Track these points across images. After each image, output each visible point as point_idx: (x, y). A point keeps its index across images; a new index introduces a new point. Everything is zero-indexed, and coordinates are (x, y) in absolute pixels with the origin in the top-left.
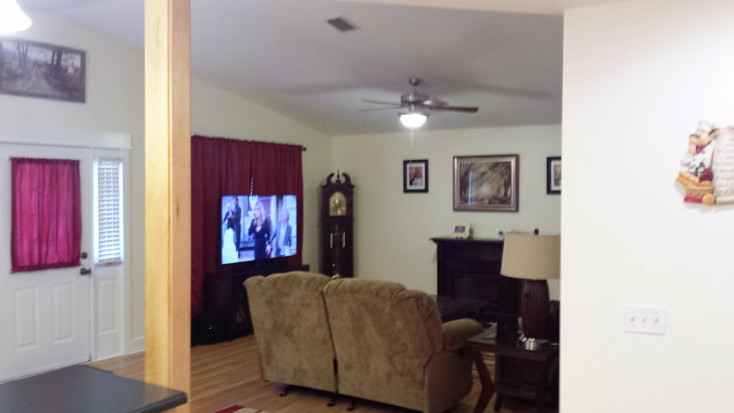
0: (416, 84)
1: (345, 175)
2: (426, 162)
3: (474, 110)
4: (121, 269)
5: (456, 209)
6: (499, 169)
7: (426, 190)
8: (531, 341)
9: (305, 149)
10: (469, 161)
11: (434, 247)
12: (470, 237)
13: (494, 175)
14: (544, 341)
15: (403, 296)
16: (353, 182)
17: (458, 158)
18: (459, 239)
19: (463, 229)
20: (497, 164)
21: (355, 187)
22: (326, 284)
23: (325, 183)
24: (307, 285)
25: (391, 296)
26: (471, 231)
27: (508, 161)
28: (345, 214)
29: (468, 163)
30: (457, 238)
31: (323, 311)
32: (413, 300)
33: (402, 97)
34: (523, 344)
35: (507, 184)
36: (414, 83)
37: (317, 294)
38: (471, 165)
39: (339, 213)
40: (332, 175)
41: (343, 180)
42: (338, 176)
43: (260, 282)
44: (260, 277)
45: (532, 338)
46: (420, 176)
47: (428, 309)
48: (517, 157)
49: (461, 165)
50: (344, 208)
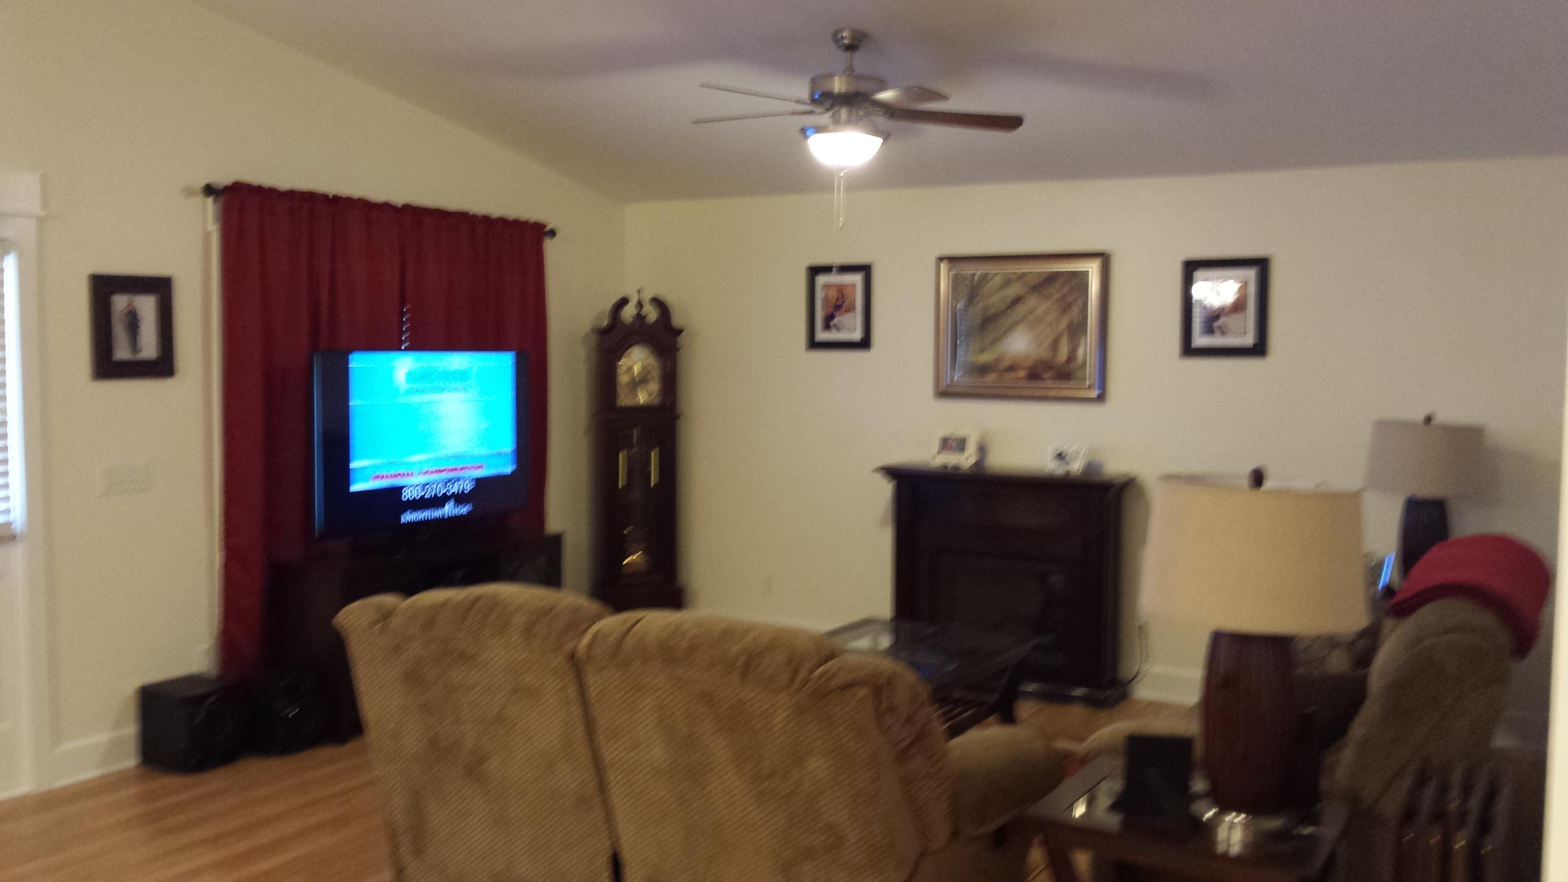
0: (851, 48)
1: (657, 302)
2: (865, 270)
3: (1011, 122)
4: (17, 554)
5: (945, 393)
6: (1055, 292)
7: (865, 343)
8: (1232, 826)
9: (553, 233)
10: (979, 270)
11: (885, 490)
12: (979, 464)
13: (1043, 307)
14: (1274, 823)
15: (829, 679)
16: (677, 320)
17: (953, 260)
18: (949, 470)
19: (960, 445)
20: (1052, 278)
21: (683, 334)
22: (585, 631)
23: (605, 323)
24: (529, 630)
25: (792, 680)
26: (982, 450)
27: (1083, 270)
28: (656, 401)
29: (974, 275)
30: (945, 467)
31: (576, 713)
32: (863, 692)
33: (813, 81)
34: (1206, 831)
35: (1077, 329)
36: (846, 41)
37: (558, 660)
38: (984, 278)
39: (642, 398)
40: (624, 302)
41: (652, 314)
42: (640, 305)
43: (386, 615)
44: (388, 600)
45: (1239, 811)
46: (852, 308)
47: (909, 720)
48: (1104, 258)
49: (956, 282)
50: (654, 386)
